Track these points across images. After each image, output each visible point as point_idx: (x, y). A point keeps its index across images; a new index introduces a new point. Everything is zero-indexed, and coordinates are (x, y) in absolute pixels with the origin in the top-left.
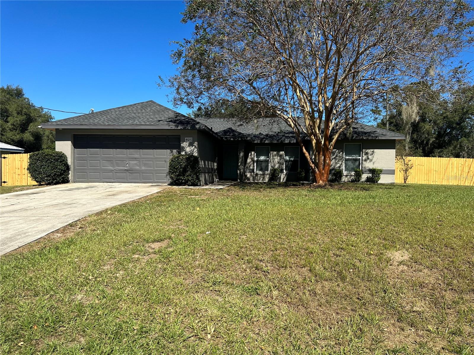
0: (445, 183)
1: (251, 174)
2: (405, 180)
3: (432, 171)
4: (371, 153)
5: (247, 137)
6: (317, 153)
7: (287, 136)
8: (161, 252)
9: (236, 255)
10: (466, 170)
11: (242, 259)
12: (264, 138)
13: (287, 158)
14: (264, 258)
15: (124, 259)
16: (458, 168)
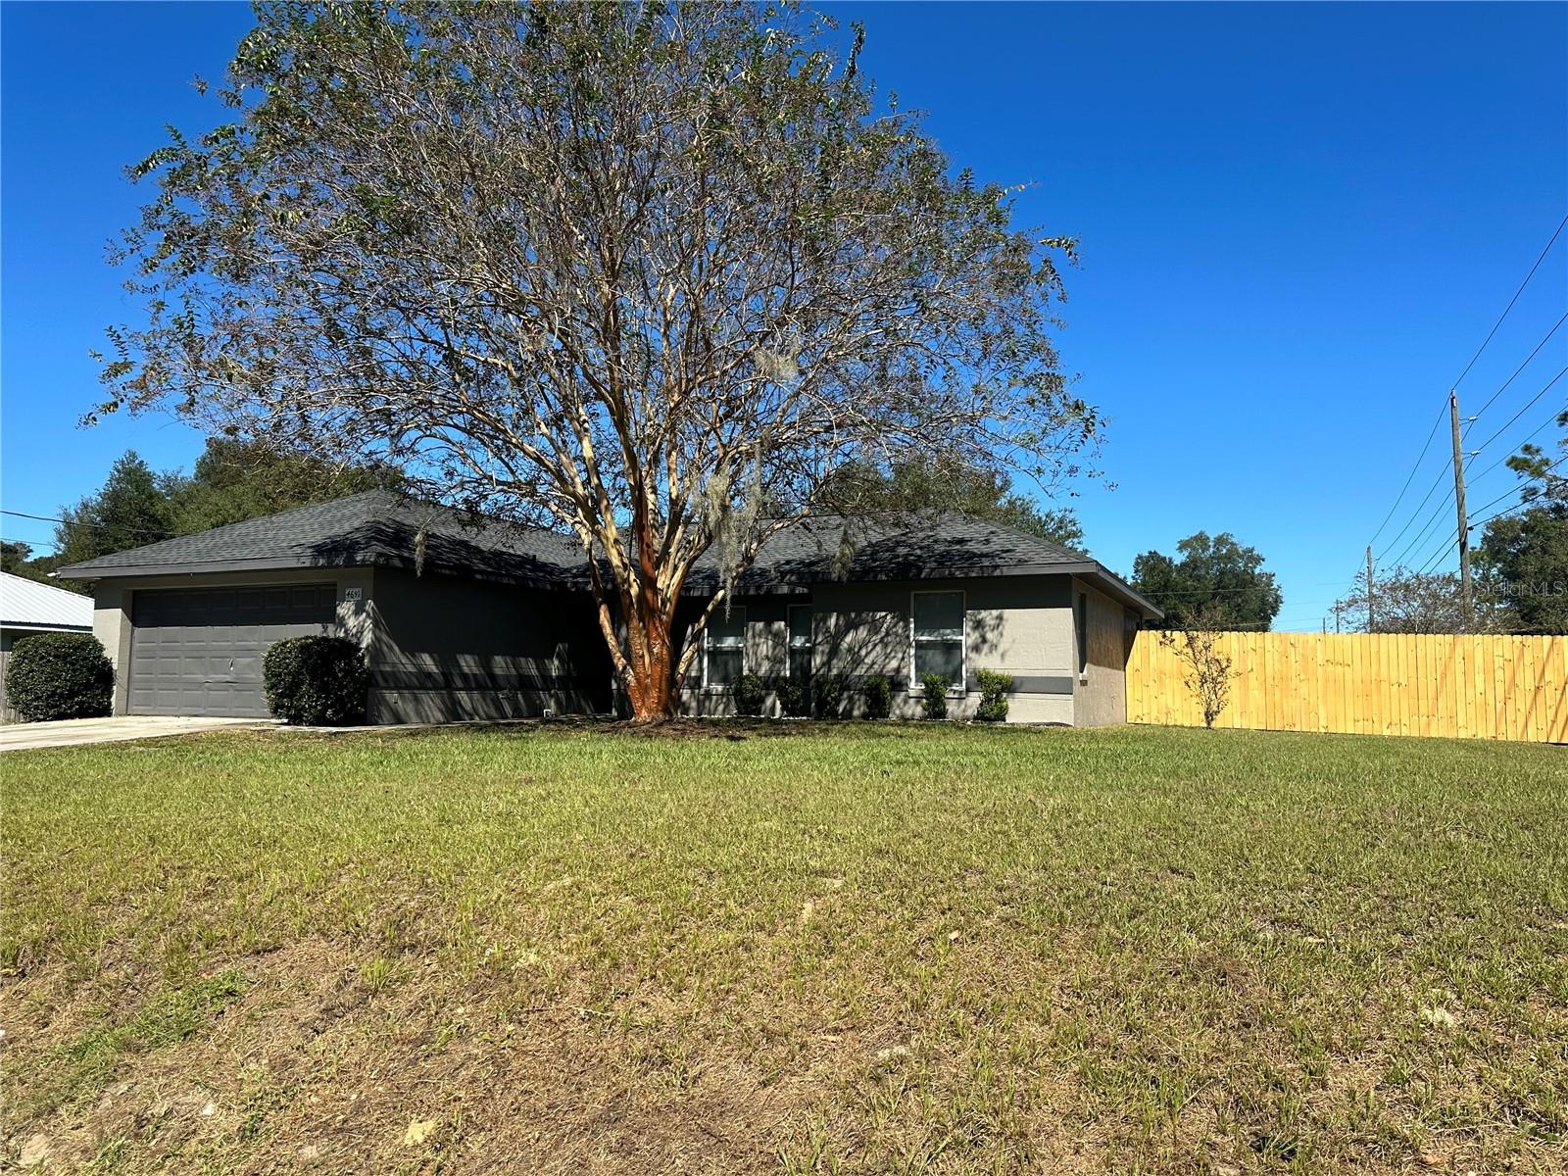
0: (1436, 731)
1: (693, 693)
2: (1209, 716)
3: (1384, 686)
4: (992, 622)
10: (1527, 680)
13: (798, 642)
16: (1489, 672)
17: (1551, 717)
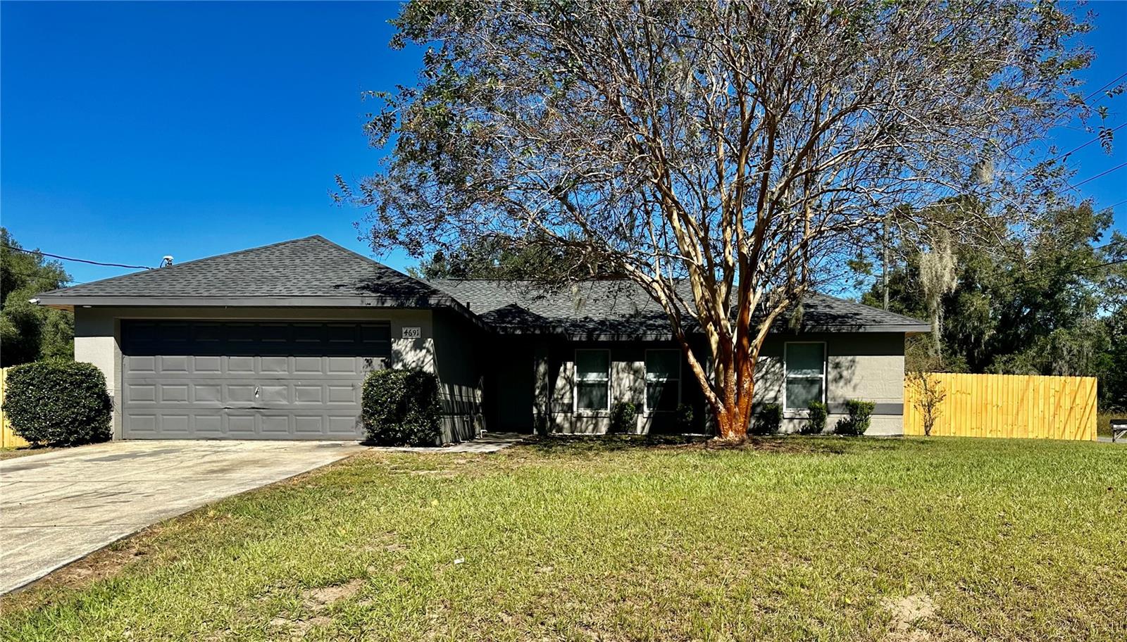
0: (1017, 434)
1: (566, 416)
2: (928, 427)
3: (989, 407)
4: (847, 364)
5: (554, 328)
6: (721, 366)
7: (651, 325)
8: (341, 611)
9: (528, 615)
10: (1066, 403)
11: (542, 624)
12: (595, 329)
13: (651, 377)
14: (595, 619)
15: (248, 629)
16: (1047, 399)
17: (1077, 425)
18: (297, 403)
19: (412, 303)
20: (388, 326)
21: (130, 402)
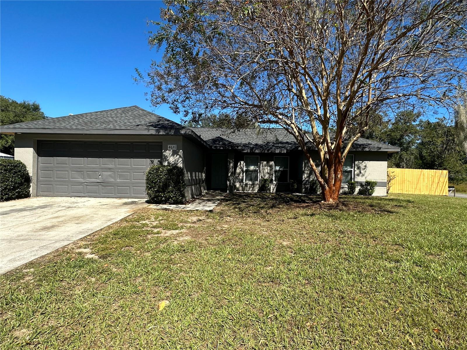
0: (417, 192)
1: (240, 184)
2: (388, 190)
3: (406, 182)
4: (363, 165)
6: (326, 166)
7: (277, 146)
10: (436, 180)
12: (253, 148)
16: (428, 178)
17: (441, 189)
18: (118, 180)
19: (172, 132)
20: (161, 144)
21: (41, 179)
